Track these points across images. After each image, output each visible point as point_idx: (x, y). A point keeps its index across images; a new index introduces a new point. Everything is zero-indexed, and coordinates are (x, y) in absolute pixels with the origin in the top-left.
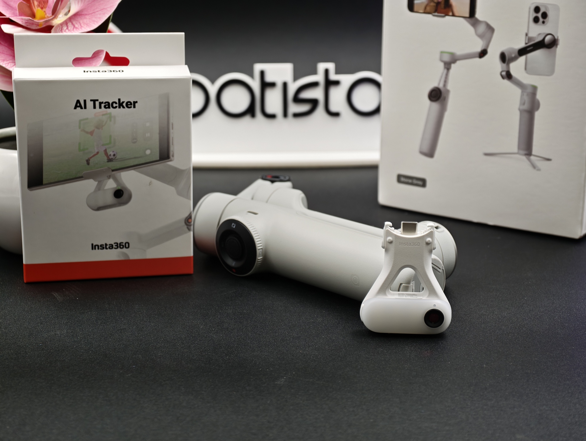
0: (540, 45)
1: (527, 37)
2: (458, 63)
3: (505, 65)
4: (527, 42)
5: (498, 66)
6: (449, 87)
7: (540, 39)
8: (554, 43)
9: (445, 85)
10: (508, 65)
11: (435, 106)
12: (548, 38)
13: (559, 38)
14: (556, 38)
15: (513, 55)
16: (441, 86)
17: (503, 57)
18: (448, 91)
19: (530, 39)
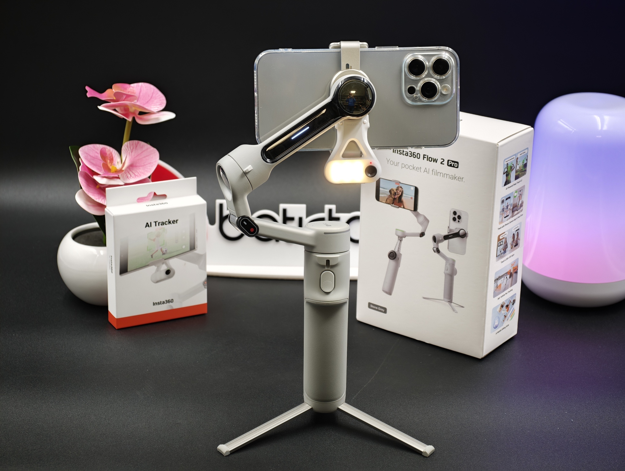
0: (456, 235)
1: (449, 229)
2: (406, 237)
3: (436, 244)
4: (449, 232)
5: (432, 244)
6: (402, 252)
7: (457, 231)
8: (464, 235)
9: (398, 251)
10: (438, 244)
11: (393, 262)
12: (461, 232)
13: (468, 233)
14: (466, 232)
15: (441, 239)
16: (396, 250)
17: (434, 239)
18: (401, 254)
19: (451, 230)
